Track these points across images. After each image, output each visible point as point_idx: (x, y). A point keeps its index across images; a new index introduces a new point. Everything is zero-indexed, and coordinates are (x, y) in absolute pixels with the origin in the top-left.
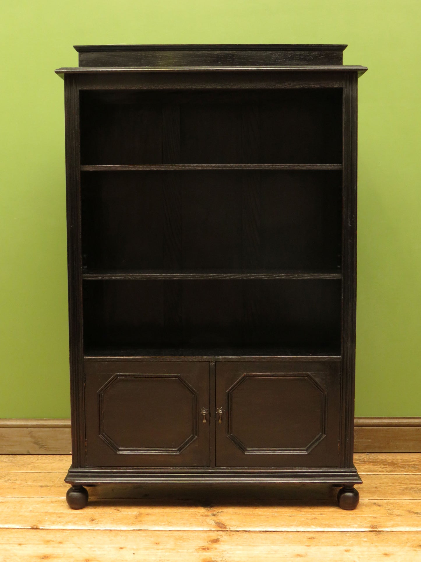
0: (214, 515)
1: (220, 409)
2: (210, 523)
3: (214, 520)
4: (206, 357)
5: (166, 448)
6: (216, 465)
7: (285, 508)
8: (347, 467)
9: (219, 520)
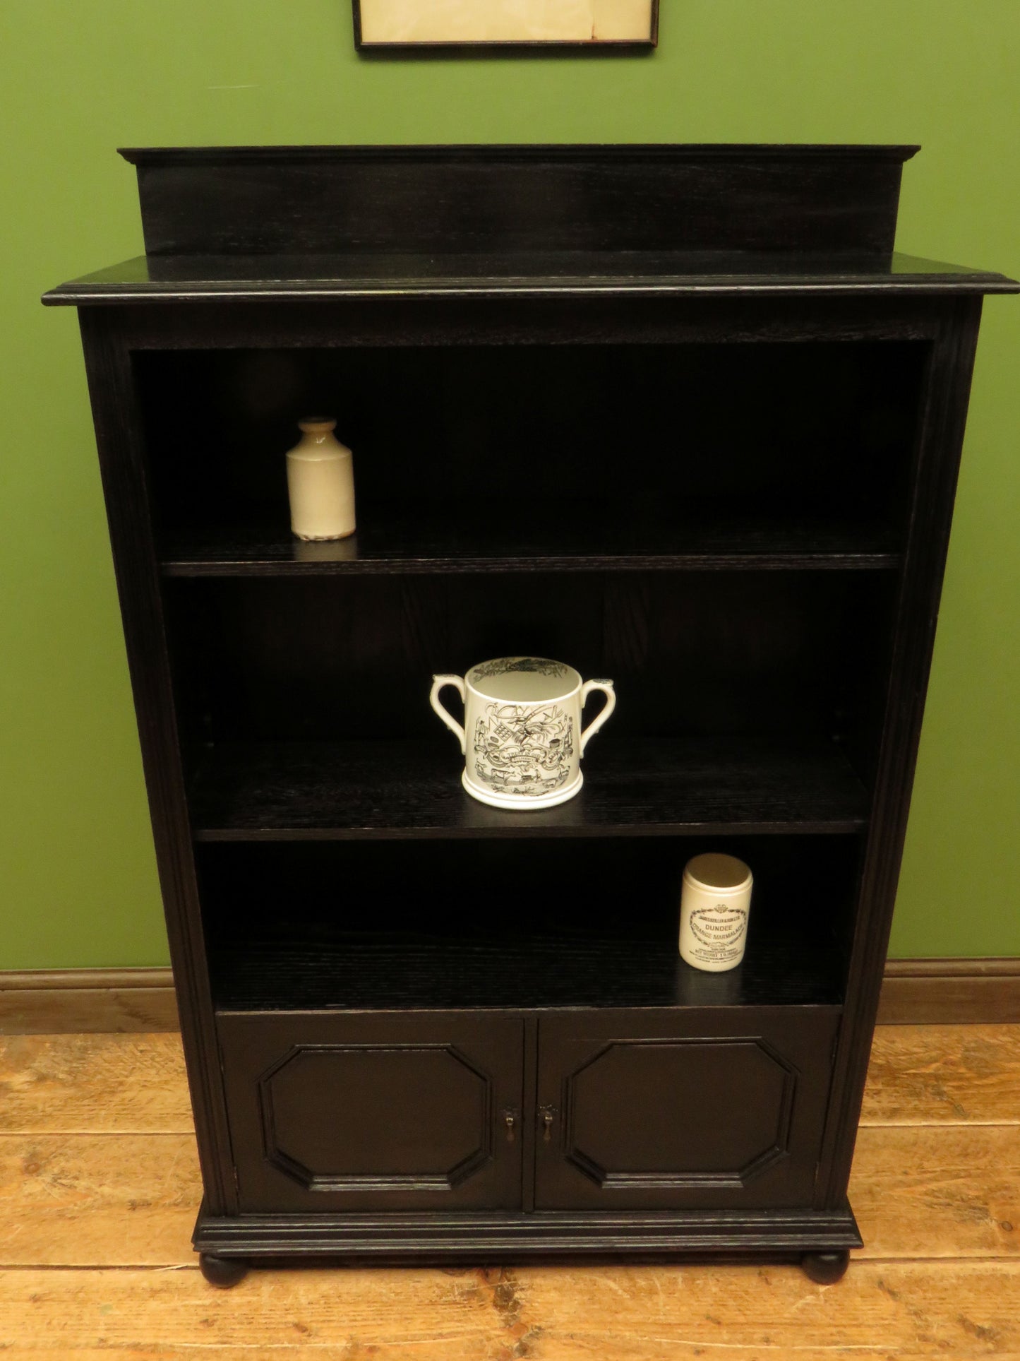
0: (524, 1350)
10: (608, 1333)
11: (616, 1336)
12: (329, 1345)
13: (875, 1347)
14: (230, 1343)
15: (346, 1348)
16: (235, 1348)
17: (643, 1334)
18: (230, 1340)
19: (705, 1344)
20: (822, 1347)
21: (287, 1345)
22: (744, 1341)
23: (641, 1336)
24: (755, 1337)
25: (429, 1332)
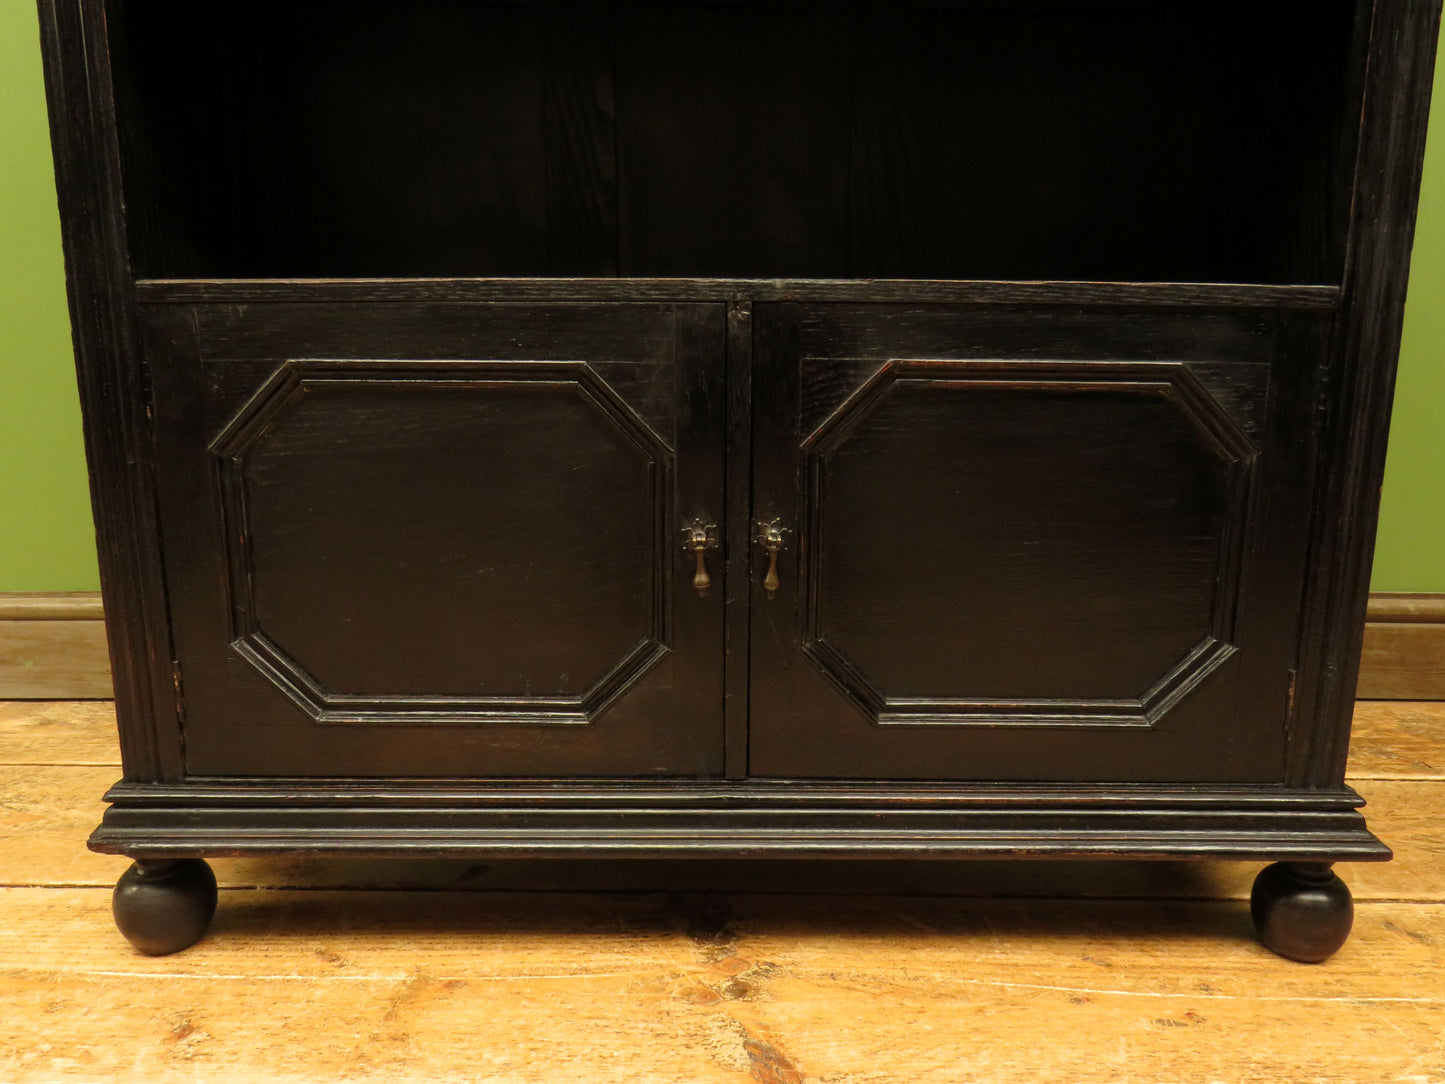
0: (741, 991)
1: (773, 526)
2: (724, 1053)
3: (743, 1032)
4: (707, 281)
5: (535, 695)
6: (753, 771)
7: (1038, 947)
8: (1318, 787)
9: (766, 1028)
10: (901, 973)
11: (916, 978)
12: (374, 977)
13: (1416, 1000)
14: (192, 973)
15: (404, 982)
16: (196, 979)
17: (966, 975)
18: (193, 969)
19: (1087, 991)
20: (1316, 999)
21: (294, 976)
22: (1162, 987)
23: (964, 978)
24: (1181, 983)
25: (565, 965)
